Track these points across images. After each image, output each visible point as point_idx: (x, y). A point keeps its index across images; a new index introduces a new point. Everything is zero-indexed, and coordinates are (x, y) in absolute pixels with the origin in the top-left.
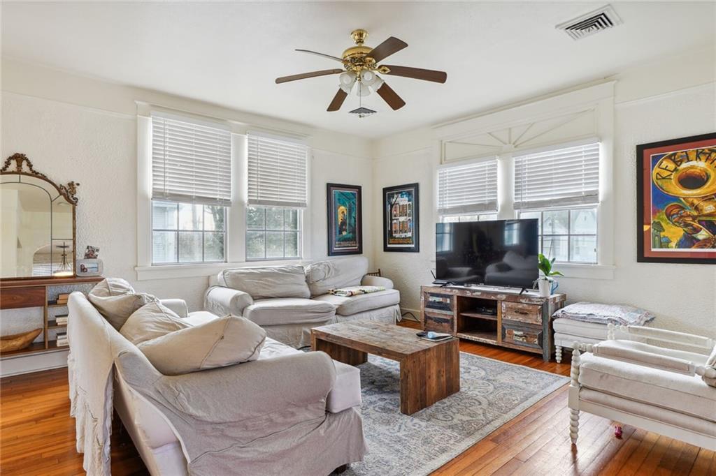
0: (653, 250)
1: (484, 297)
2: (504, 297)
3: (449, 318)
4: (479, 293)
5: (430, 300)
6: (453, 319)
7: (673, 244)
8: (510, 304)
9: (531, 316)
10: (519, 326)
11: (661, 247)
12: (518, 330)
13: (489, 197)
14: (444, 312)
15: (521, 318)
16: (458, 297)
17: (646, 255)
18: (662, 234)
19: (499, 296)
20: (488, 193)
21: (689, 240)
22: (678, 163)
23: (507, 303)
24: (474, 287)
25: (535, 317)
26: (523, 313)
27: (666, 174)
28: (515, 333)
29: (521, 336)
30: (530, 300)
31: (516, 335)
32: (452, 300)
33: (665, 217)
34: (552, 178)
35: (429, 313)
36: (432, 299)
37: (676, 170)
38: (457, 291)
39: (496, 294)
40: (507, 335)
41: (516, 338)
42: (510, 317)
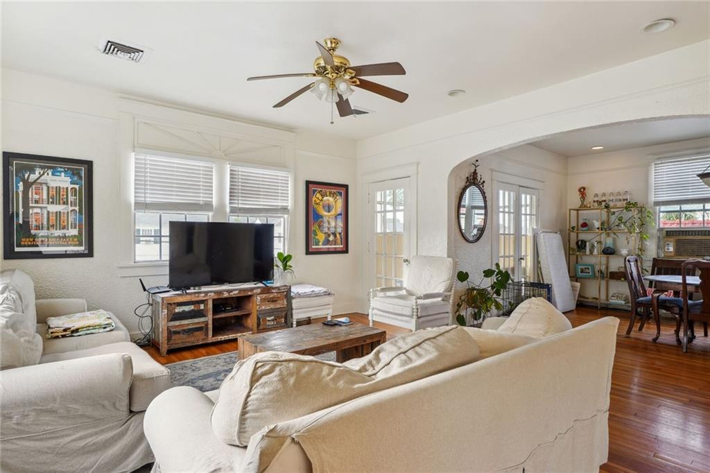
0: (313, 247)
1: (241, 295)
2: (259, 291)
3: (203, 325)
4: (237, 292)
5: (177, 311)
6: (207, 325)
7: (321, 243)
8: (264, 296)
9: (279, 302)
10: (270, 313)
11: (316, 245)
12: (270, 316)
13: (204, 197)
14: (196, 320)
15: (272, 306)
16: (214, 300)
17: (310, 250)
18: (317, 237)
19: (255, 291)
20: (203, 193)
21: (327, 242)
22: (323, 196)
23: (261, 295)
24: (204, 289)
25: (282, 302)
26: (273, 300)
27: (318, 201)
28: (268, 319)
29: (273, 320)
30: (279, 289)
31: (269, 321)
32: (206, 306)
33: (317, 227)
34: (260, 191)
35: (173, 327)
36: (178, 310)
37: (322, 200)
38: (213, 294)
39: (252, 289)
40: (262, 323)
41: (268, 323)
42: (263, 307)
